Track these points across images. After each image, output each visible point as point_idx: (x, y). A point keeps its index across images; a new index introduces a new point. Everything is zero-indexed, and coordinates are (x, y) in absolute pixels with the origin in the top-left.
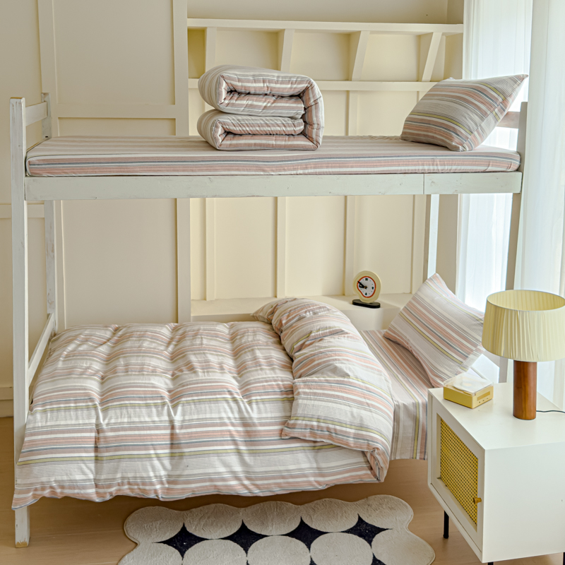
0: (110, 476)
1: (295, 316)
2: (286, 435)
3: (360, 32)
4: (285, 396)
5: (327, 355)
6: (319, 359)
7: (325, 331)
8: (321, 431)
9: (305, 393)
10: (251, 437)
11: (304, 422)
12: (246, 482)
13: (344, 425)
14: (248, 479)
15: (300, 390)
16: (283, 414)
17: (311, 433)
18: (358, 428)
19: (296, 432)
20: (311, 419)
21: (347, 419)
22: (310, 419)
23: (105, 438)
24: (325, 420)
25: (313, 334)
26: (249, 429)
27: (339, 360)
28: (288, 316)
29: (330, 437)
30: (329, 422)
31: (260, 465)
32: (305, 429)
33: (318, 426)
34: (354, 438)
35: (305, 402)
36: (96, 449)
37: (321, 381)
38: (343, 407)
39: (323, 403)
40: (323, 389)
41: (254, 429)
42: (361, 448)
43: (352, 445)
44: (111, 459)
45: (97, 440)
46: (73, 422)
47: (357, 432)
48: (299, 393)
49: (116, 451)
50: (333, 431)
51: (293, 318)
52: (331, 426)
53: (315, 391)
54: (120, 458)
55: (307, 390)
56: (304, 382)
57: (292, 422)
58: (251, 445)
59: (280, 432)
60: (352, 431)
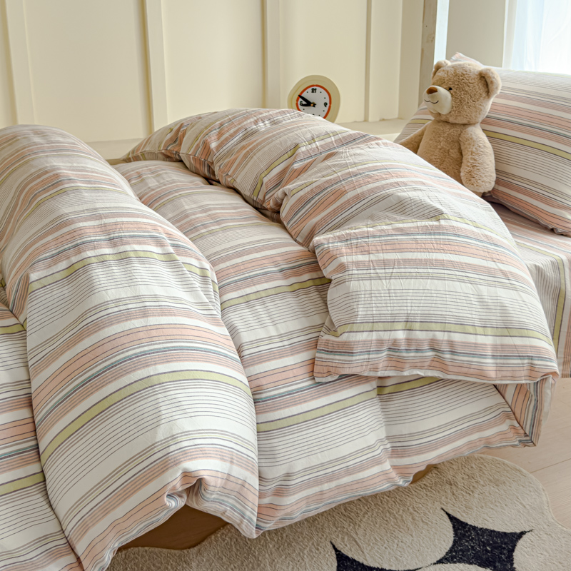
1: (236, 132)
2: (329, 373)
4: (293, 280)
5: (369, 177)
6: (354, 188)
7: (329, 140)
8: (417, 350)
9: (358, 265)
11: (374, 336)
13: (471, 329)
15: (344, 259)
16: (305, 323)
17: (390, 358)
18: (499, 332)
19: (356, 364)
20: (390, 324)
21: (473, 314)
22: (388, 326)
24: (426, 324)
25: (303, 149)
27: (405, 184)
28: (220, 135)
29: (438, 362)
30: (433, 326)
32: (378, 351)
33: (409, 341)
34: (494, 357)
35: (366, 285)
37: (384, 234)
38: (458, 286)
39: (413, 283)
40: (401, 250)
42: (513, 377)
43: (493, 374)
47: (499, 341)
48: (342, 268)
50: (445, 348)
51: (232, 136)
52: (440, 336)
53: (381, 256)
55: (360, 258)
56: (342, 239)
59: (308, 368)
60: (489, 340)
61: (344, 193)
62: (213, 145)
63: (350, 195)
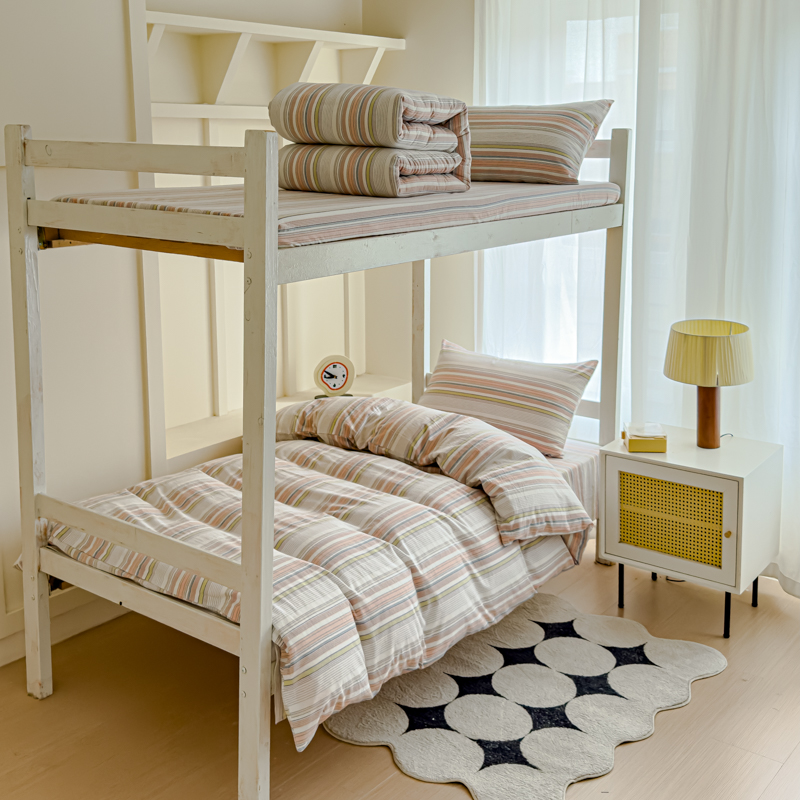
0: (384, 656)
1: (362, 418)
2: (510, 540)
3: (314, 42)
6: (483, 449)
7: (441, 420)
8: (541, 523)
9: (508, 487)
10: (476, 555)
11: (526, 519)
12: (487, 611)
13: (557, 510)
14: (487, 606)
15: (501, 486)
17: (531, 529)
18: (567, 509)
19: (520, 534)
20: (530, 513)
23: (365, 607)
24: (542, 510)
25: (430, 428)
26: (472, 547)
28: (353, 420)
29: (549, 528)
30: (545, 510)
31: (494, 585)
32: (527, 526)
33: (538, 519)
34: (568, 521)
36: (359, 626)
37: (511, 470)
38: (548, 490)
40: (522, 477)
41: (478, 544)
43: (569, 529)
44: (380, 631)
45: (356, 613)
46: (323, 601)
47: (568, 513)
48: (501, 490)
49: (381, 619)
50: (551, 520)
52: (549, 514)
53: (515, 481)
54: (389, 628)
55: (507, 484)
56: (491, 476)
57: (512, 523)
58: (481, 565)
59: (499, 540)
60: (564, 514)
61: (478, 453)
62: (352, 427)
63: (482, 453)
